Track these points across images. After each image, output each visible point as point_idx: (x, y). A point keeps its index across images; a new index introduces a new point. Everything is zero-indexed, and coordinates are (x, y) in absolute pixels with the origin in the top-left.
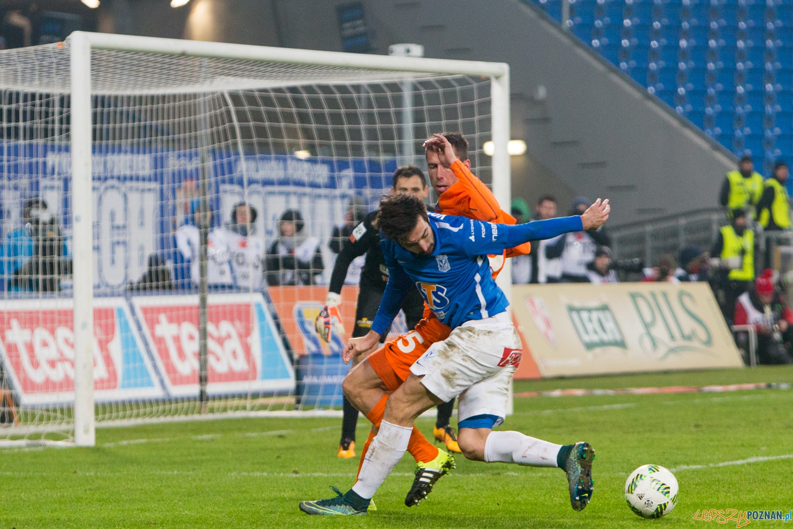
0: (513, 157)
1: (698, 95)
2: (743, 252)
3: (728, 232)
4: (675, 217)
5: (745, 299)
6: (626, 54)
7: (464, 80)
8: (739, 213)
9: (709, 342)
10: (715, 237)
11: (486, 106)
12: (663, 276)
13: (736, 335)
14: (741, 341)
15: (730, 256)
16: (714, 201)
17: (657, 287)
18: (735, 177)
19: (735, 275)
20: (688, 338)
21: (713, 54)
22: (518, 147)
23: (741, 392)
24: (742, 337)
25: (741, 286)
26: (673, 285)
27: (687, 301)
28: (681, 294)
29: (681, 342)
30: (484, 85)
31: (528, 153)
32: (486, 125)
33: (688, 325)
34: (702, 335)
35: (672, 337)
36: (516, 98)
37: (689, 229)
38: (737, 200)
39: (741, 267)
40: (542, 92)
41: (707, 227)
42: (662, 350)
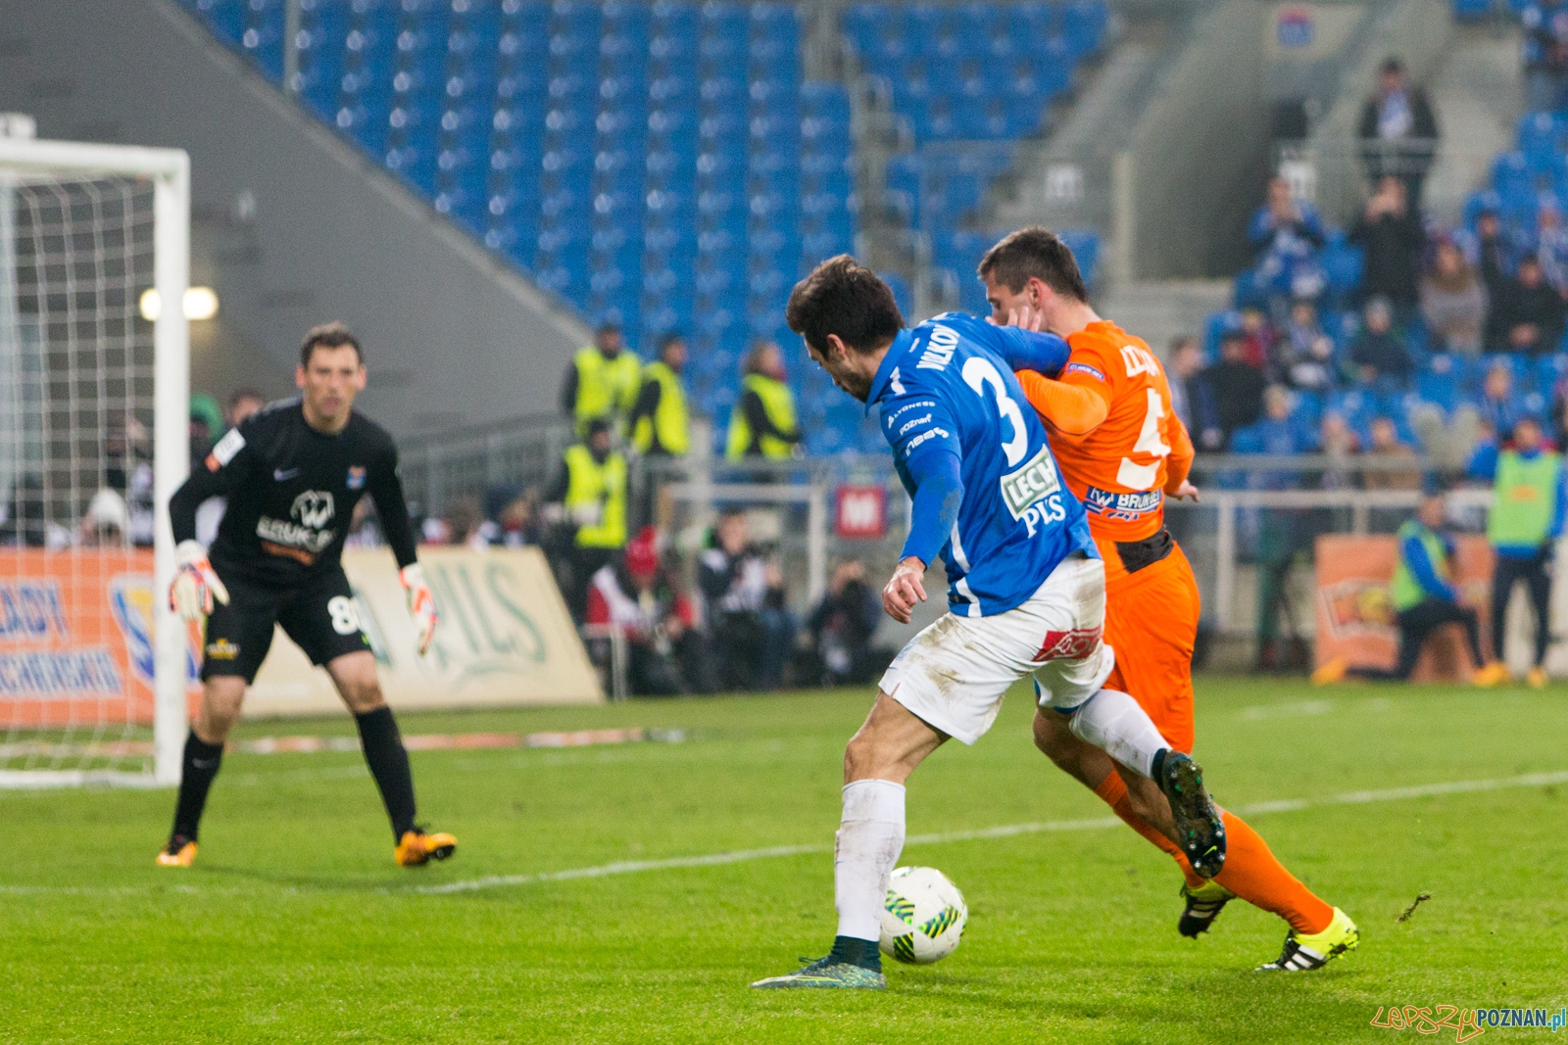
0: (194, 324)
1: (527, 213)
2: (604, 496)
3: (579, 460)
4: (483, 430)
5: (605, 581)
6: (396, 138)
7: (108, 183)
8: (598, 426)
9: (540, 655)
10: (552, 469)
11: (145, 231)
12: (458, 537)
13: (589, 644)
14: (598, 655)
15: (581, 501)
16: (552, 403)
17: (451, 557)
18: (589, 360)
19: (590, 536)
20: (504, 647)
21: (554, 140)
22: (203, 303)
23: (597, 747)
24: (600, 650)
25: (600, 557)
26: (478, 552)
27: (502, 583)
28: (492, 571)
29: (488, 655)
30: (142, 192)
31: (222, 315)
32: (145, 263)
33: (504, 625)
34: (528, 642)
35: (474, 646)
36: (202, 216)
37: (509, 454)
38: (592, 402)
39: (600, 522)
40: (246, 206)
41: (539, 448)
42: (456, 670)
